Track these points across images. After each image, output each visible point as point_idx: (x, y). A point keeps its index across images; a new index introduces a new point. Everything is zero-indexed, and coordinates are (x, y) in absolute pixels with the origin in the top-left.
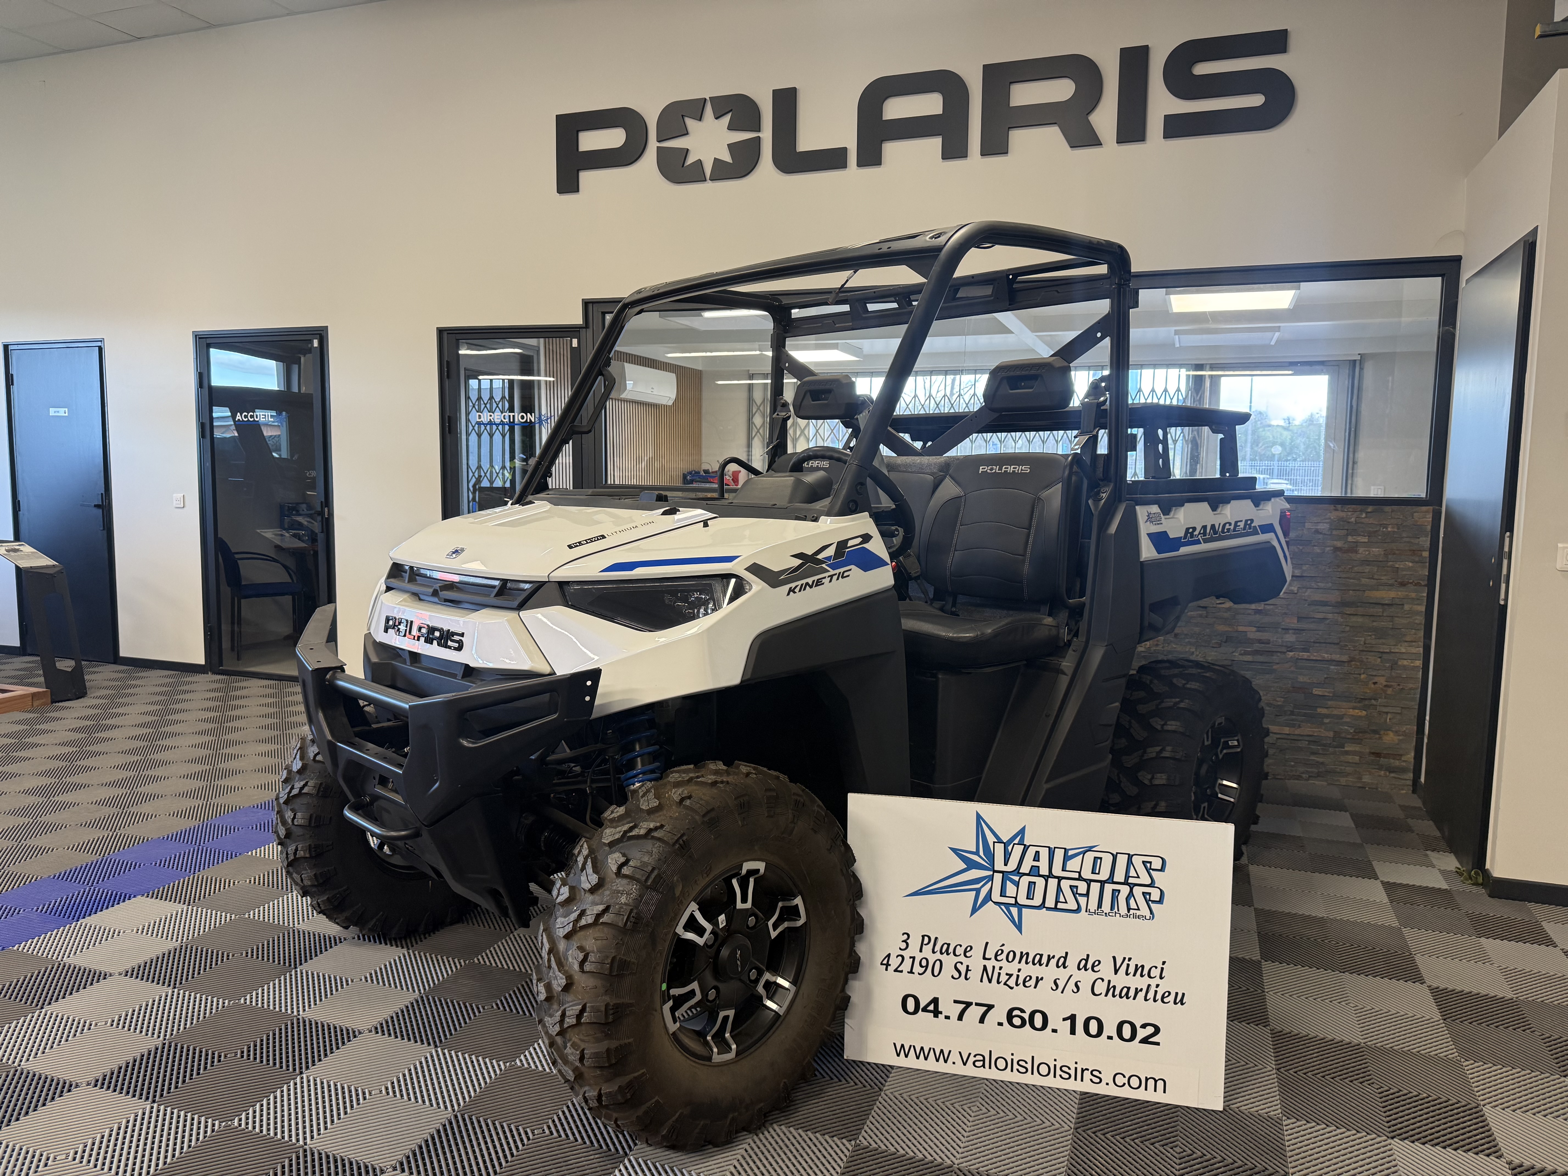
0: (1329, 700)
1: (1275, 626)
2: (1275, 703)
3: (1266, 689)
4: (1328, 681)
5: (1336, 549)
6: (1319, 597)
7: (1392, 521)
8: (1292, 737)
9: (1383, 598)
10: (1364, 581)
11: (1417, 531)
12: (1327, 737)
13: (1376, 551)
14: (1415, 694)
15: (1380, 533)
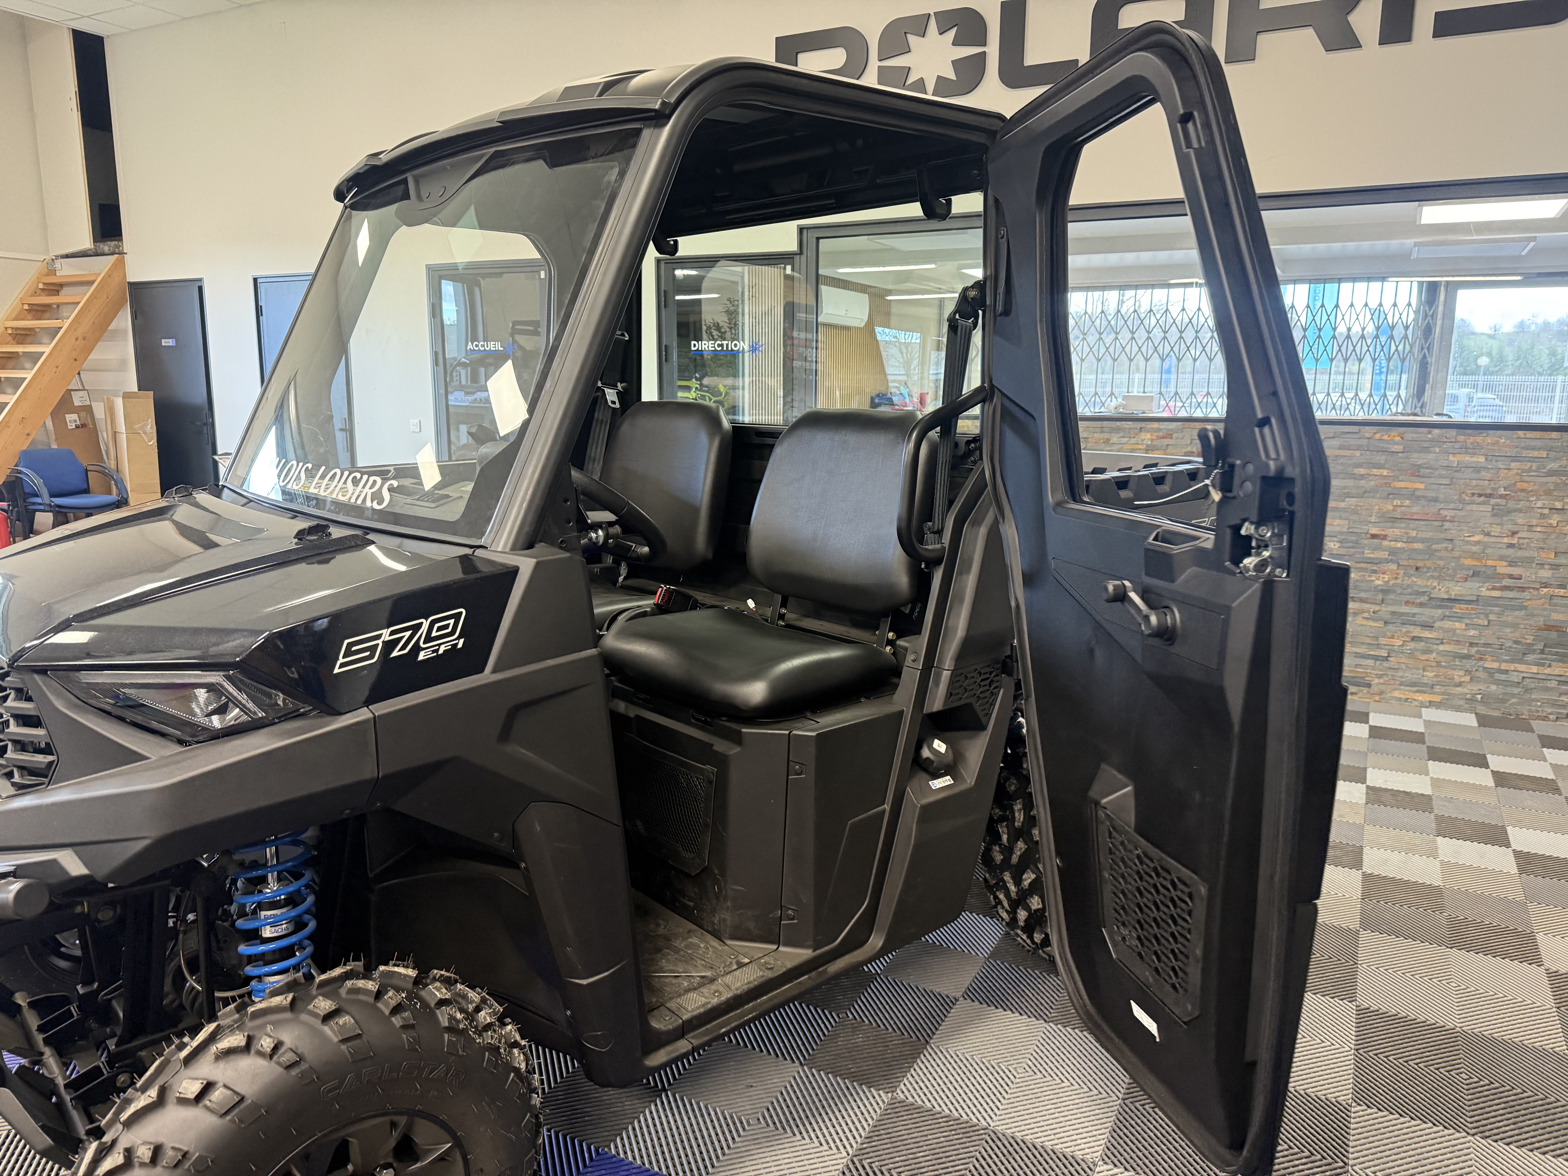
1: (1530, 561)
2: (1523, 641)
3: (1515, 626)
8: (1540, 676)
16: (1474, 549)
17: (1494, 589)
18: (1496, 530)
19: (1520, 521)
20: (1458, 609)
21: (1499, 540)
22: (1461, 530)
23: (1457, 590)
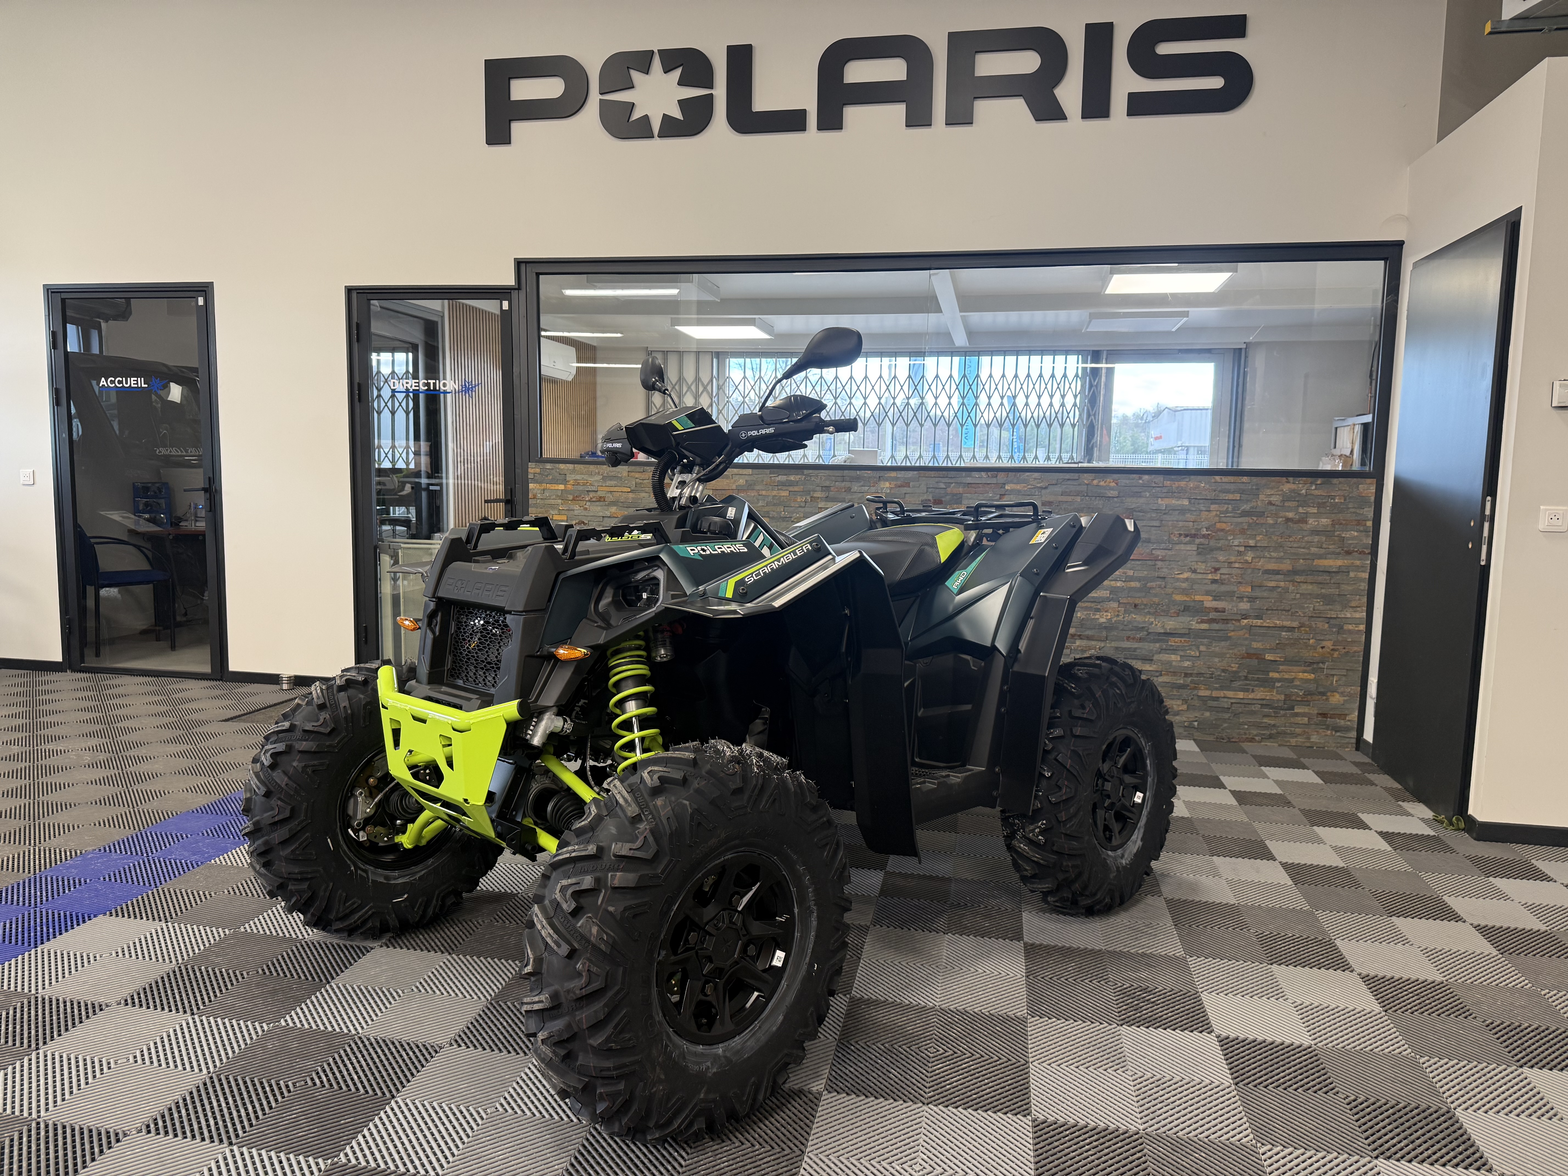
0: (1279, 665)
1: (1230, 595)
2: (1230, 669)
3: (1221, 656)
4: (1280, 646)
5: (1288, 520)
6: (1271, 566)
7: (1339, 493)
8: (1246, 701)
9: (1331, 566)
10: (1314, 550)
11: (1362, 502)
12: (1278, 700)
13: (1324, 521)
14: (1359, 656)
15: (1328, 504)
16: (1184, 585)
17: (1202, 622)
18: (1201, 567)
19: (1221, 558)
20: (1173, 642)
21: (1204, 576)
22: (1171, 569)
23: (1171, 624)
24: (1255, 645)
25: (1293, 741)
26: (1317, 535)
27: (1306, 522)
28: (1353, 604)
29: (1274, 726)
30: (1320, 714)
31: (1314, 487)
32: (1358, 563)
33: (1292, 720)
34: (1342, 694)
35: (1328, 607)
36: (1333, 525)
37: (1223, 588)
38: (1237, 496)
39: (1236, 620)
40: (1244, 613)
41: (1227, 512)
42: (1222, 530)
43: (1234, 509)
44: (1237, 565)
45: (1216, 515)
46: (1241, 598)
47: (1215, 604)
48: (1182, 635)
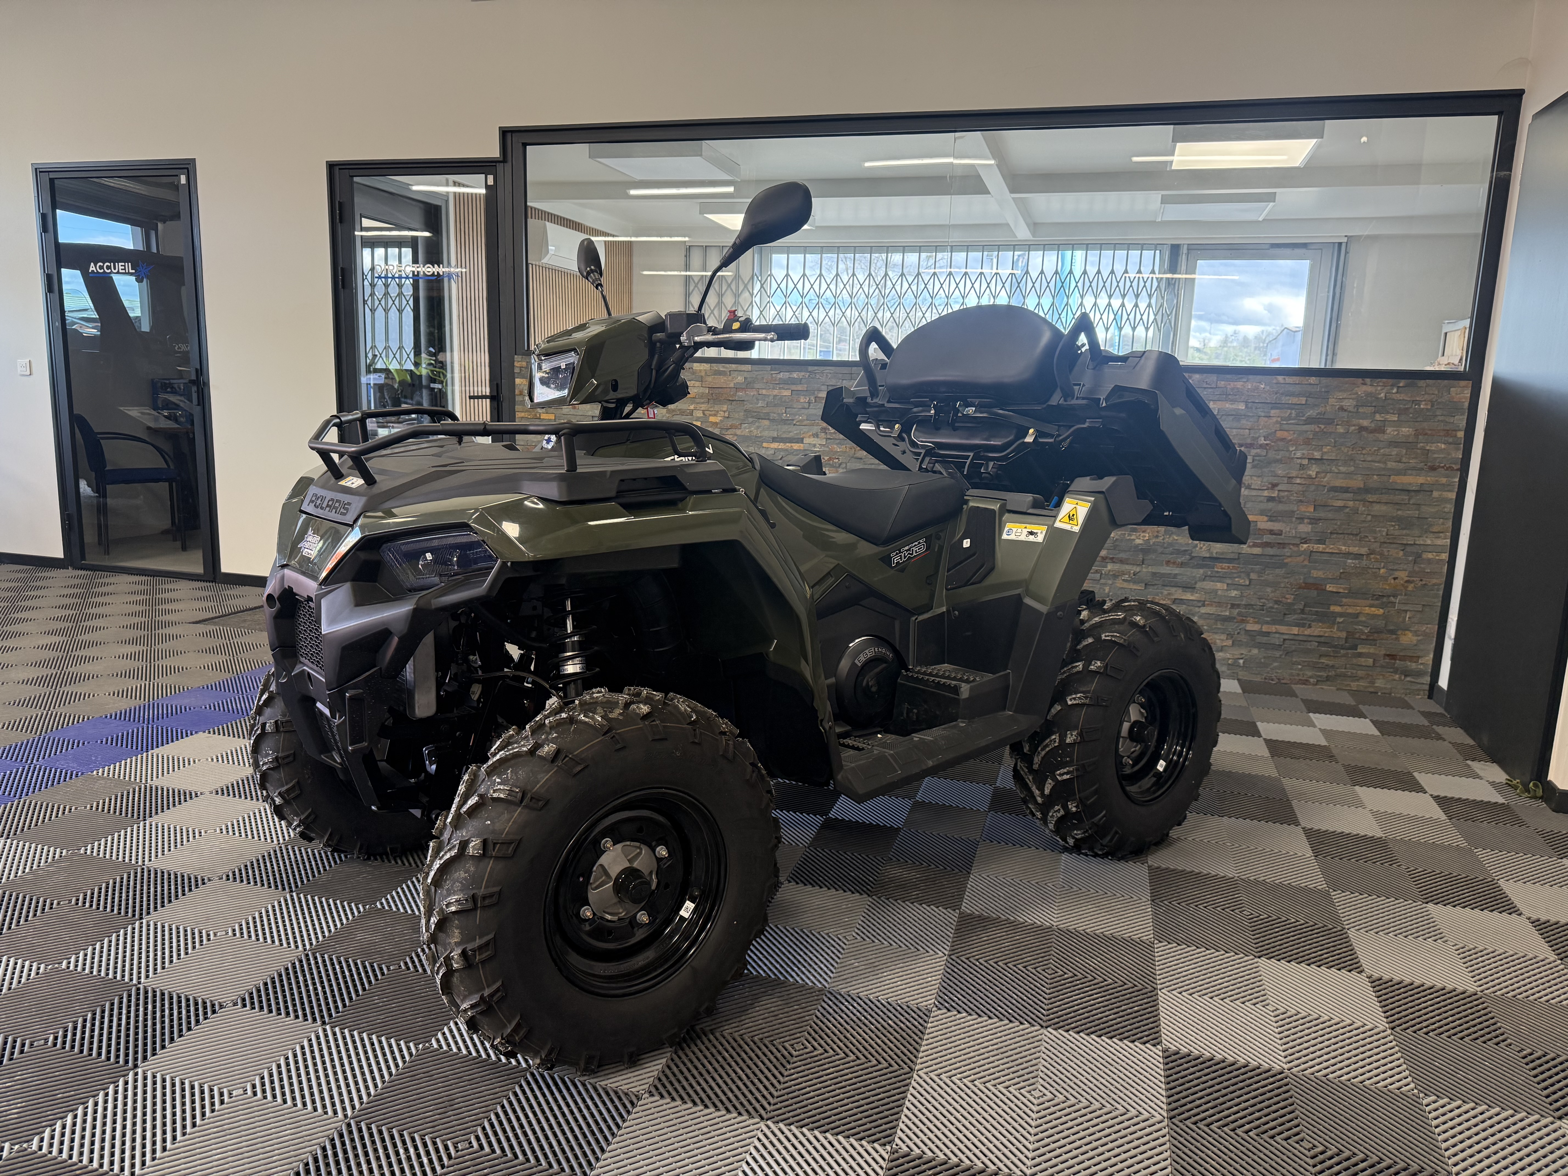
0: (1343, 597)
1: (1288, 515)
2: (1284, 600)
4: (1344, 576)
5: (1362, 429)
6: (1339, 483)
7: (1426, 396)
8: (1301, 638)
9: (1410, 484)
10: (1390, 465)
11: (1453, 408)
12: (1339, 638)
13: (1405, 430)
14: (1438, 590)
15: (1411, 410)
19: (1280, 472)
20: (1219, 568)
24: (1315, 574)
25: (1354, 685)
26: (1396, 447)
27: (1384, 432)
28: (1435, 529)
29: (1333, 666)
30: (1388, 655)
31: (1395, 390)
32: (1444, 480)
33: (1355, 661)
34: (1416, 633)
35: (1404, 532)
36: (1416, 435)
37: (1281, 507)
38: (1303, 400)
39: (1293, 544)
40: (1304, 536)
41: (1289, 418)
42: (1283, 440)
43: (1297, 415)
44: (1298, 481)
45: (1277, 422)
46: (1301, 519)
47: (1270, 525)
48: (1230, 560)
